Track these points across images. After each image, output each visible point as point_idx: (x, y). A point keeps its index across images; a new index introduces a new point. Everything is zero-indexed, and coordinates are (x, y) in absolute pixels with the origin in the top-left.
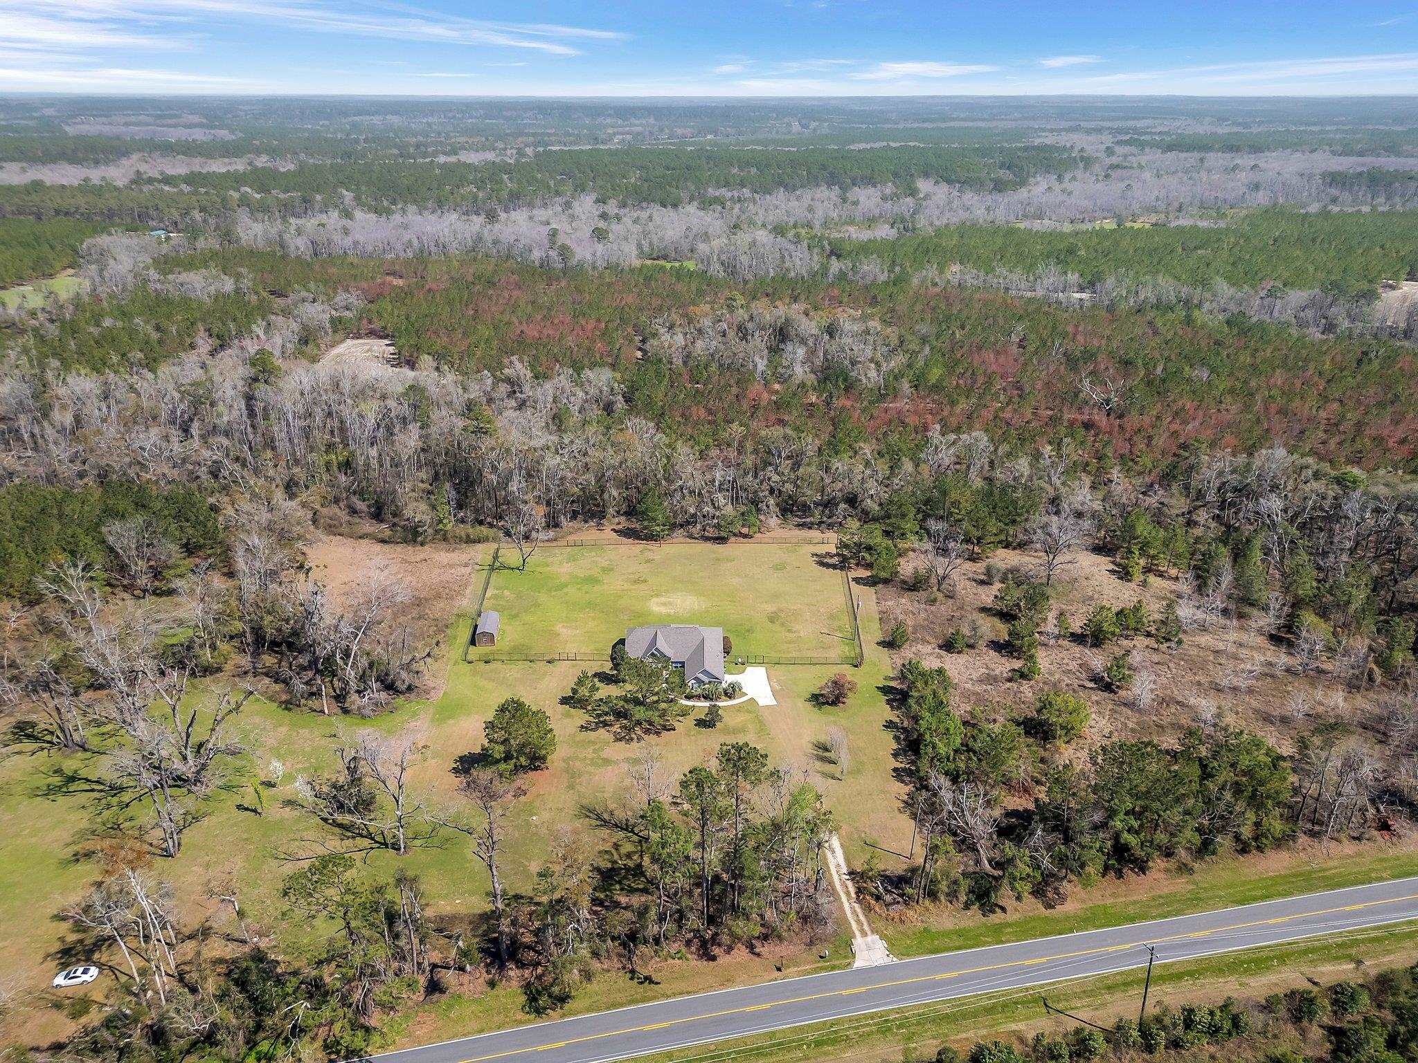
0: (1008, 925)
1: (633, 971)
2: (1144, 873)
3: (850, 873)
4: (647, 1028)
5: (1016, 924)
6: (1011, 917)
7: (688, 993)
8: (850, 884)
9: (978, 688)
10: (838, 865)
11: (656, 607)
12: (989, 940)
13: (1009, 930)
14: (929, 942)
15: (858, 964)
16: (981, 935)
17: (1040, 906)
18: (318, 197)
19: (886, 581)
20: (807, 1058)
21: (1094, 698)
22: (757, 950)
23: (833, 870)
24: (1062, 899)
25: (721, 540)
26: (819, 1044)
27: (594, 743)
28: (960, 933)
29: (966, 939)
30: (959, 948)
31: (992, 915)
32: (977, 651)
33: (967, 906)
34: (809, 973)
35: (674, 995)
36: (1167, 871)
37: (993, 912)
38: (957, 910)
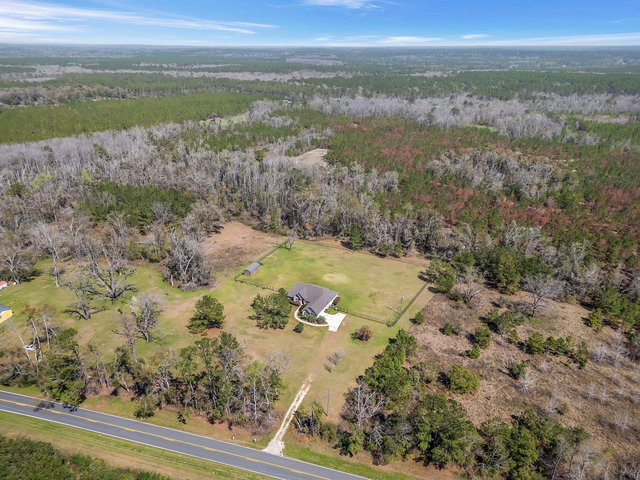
0: (348, 463)
1: (181, 416)
2: (440, 469)
3: (296, 412)
4: (165, 438)
5: (352, 464)
6: (353, 460)
7: (192, 432)
8: (292, 416)
9: (440, 354)
10: (295, 407)
11: (326, 278)
12: (332, 465)
13: (346, 465)
14: (305, 454)
15: (266, 450)
16: (331, 462)
17: (371, 461)
18: (348, 89)
19: (444, 292)
20: (211, 477)
21: (501, 378)
22: (232, 427)
23: (291, 407)
24: (386, 463)
25: (382, 256)
26: (220, 473)
27: (247, 324)
28: (321, 457)
29: (323, 460)
30: (315, 463)
31: (344, 456)
32: (457, 337)
33: (335, 447)
34: (243, 445)
35: (186, 430)
36: (456, 473)
37: (346, 454)
38: (329, 447)
